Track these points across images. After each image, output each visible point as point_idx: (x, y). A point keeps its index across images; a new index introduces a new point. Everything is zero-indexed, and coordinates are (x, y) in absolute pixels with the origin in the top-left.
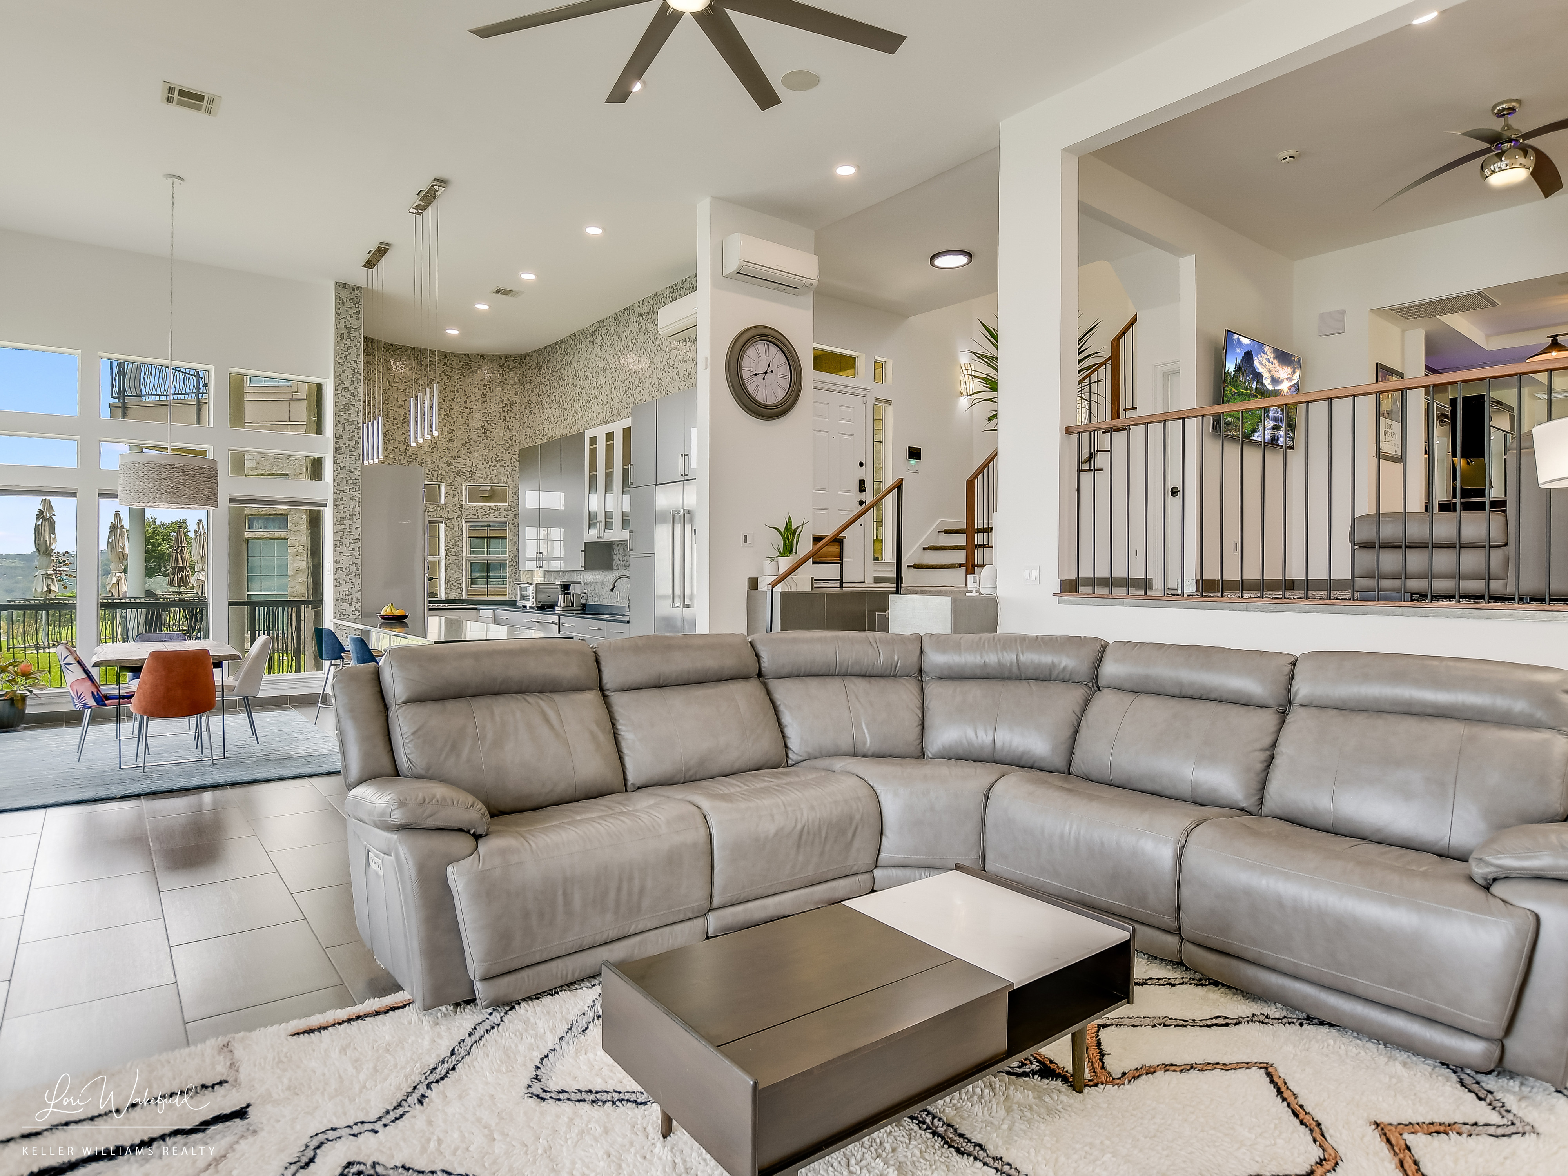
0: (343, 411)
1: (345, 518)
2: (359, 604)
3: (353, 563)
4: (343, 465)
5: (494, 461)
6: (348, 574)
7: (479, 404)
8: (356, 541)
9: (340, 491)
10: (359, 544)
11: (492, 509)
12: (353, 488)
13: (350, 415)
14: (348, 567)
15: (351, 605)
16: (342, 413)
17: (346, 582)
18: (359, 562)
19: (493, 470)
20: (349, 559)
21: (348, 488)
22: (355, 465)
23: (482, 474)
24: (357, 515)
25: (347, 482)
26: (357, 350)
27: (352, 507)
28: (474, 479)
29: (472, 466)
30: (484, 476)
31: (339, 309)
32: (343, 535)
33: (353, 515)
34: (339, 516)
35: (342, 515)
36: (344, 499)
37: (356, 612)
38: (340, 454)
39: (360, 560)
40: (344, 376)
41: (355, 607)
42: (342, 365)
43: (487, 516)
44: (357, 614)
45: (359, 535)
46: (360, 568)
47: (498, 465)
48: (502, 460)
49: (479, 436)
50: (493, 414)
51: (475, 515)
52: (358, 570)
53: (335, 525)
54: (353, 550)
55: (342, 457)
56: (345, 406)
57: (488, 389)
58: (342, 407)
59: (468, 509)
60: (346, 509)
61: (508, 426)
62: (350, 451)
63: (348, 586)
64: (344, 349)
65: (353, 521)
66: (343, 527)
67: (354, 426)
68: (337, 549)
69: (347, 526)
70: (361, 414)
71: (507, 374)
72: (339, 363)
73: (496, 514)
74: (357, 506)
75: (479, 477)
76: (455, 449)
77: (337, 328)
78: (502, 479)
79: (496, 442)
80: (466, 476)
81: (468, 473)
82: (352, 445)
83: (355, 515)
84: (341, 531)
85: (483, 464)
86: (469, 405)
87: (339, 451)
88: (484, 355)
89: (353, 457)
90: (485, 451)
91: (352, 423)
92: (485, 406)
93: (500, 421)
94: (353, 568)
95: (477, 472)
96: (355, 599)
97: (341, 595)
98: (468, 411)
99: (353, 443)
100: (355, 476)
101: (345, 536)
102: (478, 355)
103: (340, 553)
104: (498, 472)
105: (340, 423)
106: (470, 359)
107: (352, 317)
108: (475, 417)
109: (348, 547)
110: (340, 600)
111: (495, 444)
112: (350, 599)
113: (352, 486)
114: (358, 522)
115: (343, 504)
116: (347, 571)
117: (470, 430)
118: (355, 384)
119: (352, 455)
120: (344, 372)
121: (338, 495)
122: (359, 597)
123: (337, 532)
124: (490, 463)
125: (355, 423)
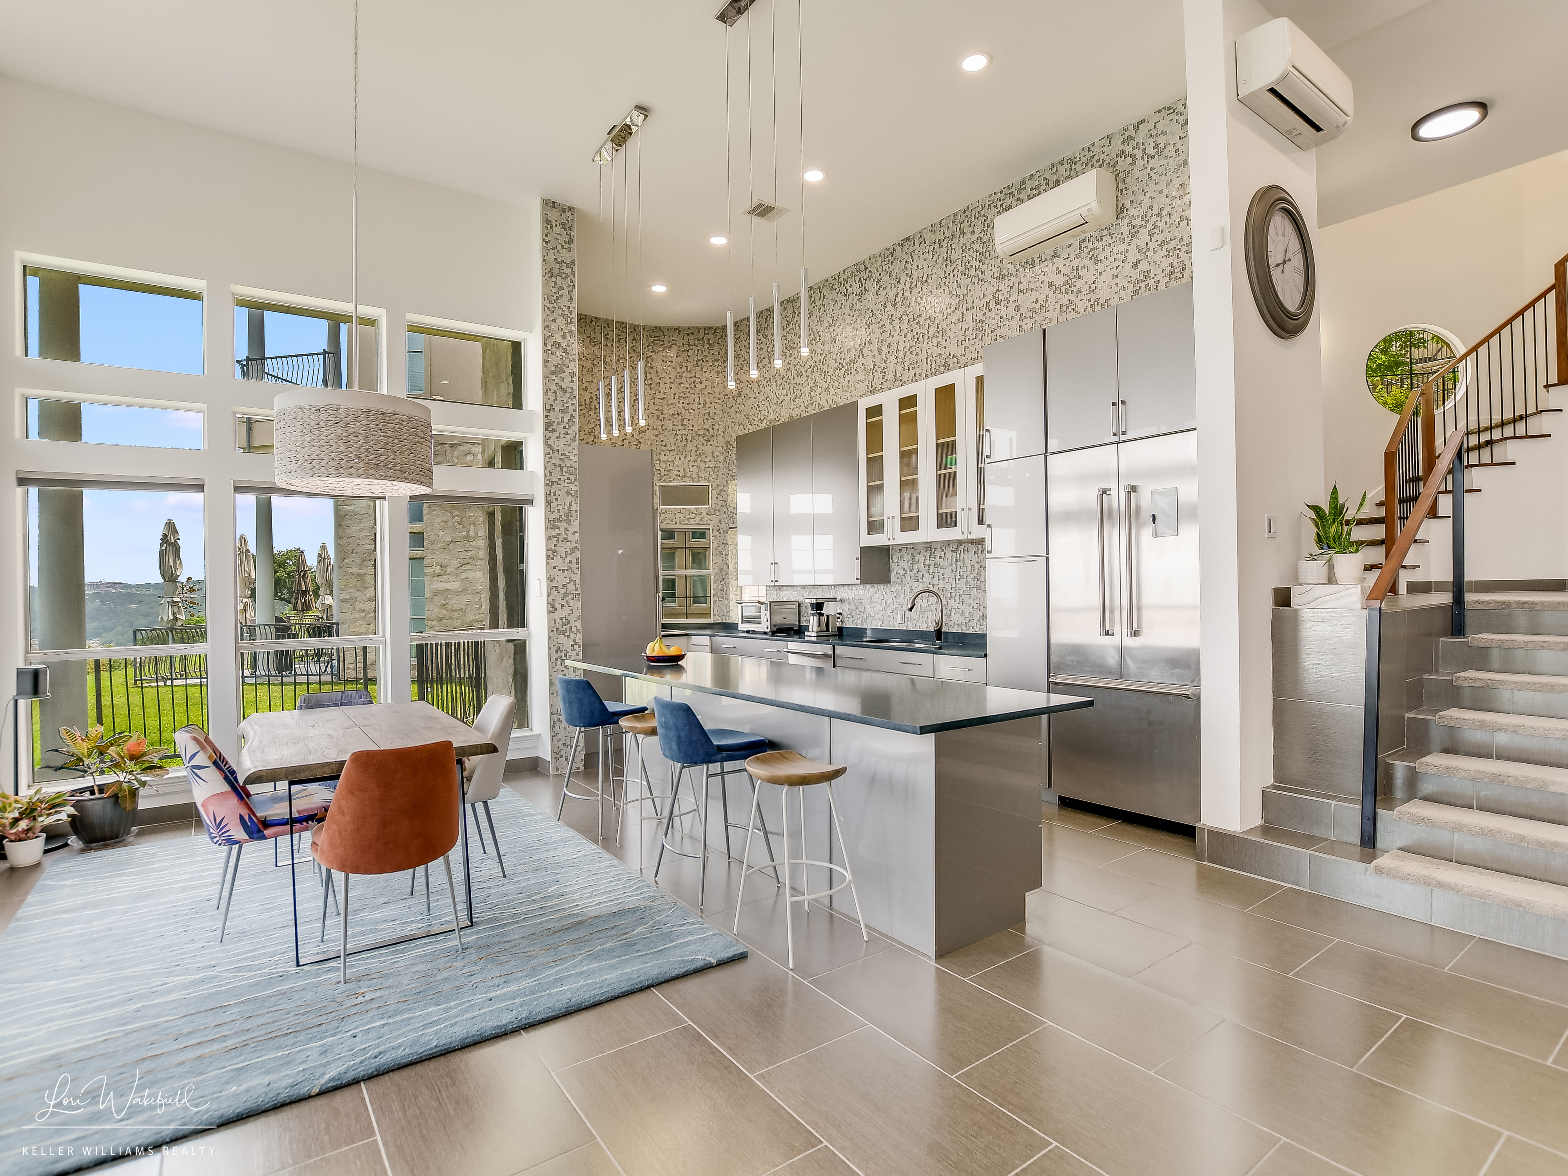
0: (554, 373)
1: (559, 520)
2: (579, 636)
3: (571, 580)
4: (555, 447)
5: (694, 455)
6: (565, 596)
7: (674, 387)
8: (573, 550)
9: (553, 483)
10: (577, 554)
11: (692, 513)
12: (568, 478)
13: (562, 379)
14: (565, 585)
15: (569, 637)
16: (553, 377)
17: (563, 606)
18: (577, 578)
19: (693, 466)
20: (565, 574)
21: (562, 478)
22: (571, 447)
23: (679, 471)
24: (574, 515)
25: (561, 471)
26: (570, 292)
27: (568, 504)
28: (670, 477)
29: (668, 461)
30: (682, 473)
31: (546, 235)
32: (557, 541)
33: (569, 515)
34: (552, 517)
35: (556, 515)
36: (558, 493)
37: (576, 647)
38: (550, 432)
39: (578, 576)
40: (554, 326)
41: (574, 640)
42: (552, 312)
43: (686, 522)
44: (578, 649)
45: (577, 542)
46: (579, 587)
47: (699, 460)
48: (703, 454)
49: (674, 425)
50: (691, 398)
51: (672, 521)
52: (576, 589)
53: (547, 529)
54: (570, 562)
55: (554, 436)
56: (556, 366)
57: (684, 369)
58: (553, 368)
59: (664, 513)
60: (560, 507)
61: (709, 413)
62: (564, 427)
63: (565, 612)
64: (554, 290)
65: (569, 523)
66: (557, 531)
67: (568, 395)
68: (550, 561)
69: (562, 529)
70: (576, 379)
71: (707, 350)
72: (549, 308)
73: (698, 518)
74: (573, 502)
75: (676, 475)
76: (647, 441)
77: (545, 260)
78: (703, 476)
79: (695, 432)
80: (660, 474)
81: (663, 470)
82: (566, 420)
83: (571, 515)
84: (554, 536)
85: (680, 459)
86: (662, 388)
87: (550, 428)
88: (679, 327)
89: (568, 437)
90: (683, 444)
91: (565, 391)
92: (681, 389)
93: (699, 407)
94: (571, 587)
95: (674, 469)
96: (574, 629)
97: (557, 623)
98: (661, 395)
99: (567, 418)
100: (571, 462)
101: (560, 543)
102: (671, 328)
103: (554, 567)
104: (699, 468)
105: (550, 389)
106: (663, 332)
107: (562, 247)
108: (669, 403)
109: (563, 558)
110: (555, 631)
111: (694, 435)
112: (568, 630)
113: (567, 475)
114: (576, 525)
115: (556, 500)
116: (563, 591)
117: (664, 418)
118: (568, 338)
119: (566, 433)
120: (554, 321)
121: (550, 488)
122: (580, 627)
123: (550, 538)
124: (689, 458)
125: (569, 390)
